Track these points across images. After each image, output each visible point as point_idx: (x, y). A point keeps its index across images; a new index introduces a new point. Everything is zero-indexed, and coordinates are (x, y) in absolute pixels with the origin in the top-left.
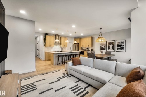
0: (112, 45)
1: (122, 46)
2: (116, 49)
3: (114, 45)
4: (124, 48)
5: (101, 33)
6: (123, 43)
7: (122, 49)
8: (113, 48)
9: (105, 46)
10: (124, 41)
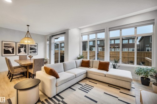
0: (24, 48)
1: (34, 49)
2: (29, 53)
3: (26, 48)
4: (36, 51)
5: (28, 31)
6: (35, 46)
7: (35, 52)
8: (25, 51)
9: (13, 49)
10: (36, 45)
